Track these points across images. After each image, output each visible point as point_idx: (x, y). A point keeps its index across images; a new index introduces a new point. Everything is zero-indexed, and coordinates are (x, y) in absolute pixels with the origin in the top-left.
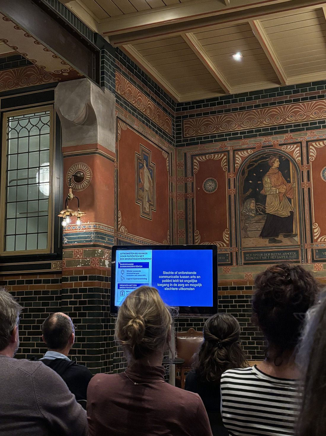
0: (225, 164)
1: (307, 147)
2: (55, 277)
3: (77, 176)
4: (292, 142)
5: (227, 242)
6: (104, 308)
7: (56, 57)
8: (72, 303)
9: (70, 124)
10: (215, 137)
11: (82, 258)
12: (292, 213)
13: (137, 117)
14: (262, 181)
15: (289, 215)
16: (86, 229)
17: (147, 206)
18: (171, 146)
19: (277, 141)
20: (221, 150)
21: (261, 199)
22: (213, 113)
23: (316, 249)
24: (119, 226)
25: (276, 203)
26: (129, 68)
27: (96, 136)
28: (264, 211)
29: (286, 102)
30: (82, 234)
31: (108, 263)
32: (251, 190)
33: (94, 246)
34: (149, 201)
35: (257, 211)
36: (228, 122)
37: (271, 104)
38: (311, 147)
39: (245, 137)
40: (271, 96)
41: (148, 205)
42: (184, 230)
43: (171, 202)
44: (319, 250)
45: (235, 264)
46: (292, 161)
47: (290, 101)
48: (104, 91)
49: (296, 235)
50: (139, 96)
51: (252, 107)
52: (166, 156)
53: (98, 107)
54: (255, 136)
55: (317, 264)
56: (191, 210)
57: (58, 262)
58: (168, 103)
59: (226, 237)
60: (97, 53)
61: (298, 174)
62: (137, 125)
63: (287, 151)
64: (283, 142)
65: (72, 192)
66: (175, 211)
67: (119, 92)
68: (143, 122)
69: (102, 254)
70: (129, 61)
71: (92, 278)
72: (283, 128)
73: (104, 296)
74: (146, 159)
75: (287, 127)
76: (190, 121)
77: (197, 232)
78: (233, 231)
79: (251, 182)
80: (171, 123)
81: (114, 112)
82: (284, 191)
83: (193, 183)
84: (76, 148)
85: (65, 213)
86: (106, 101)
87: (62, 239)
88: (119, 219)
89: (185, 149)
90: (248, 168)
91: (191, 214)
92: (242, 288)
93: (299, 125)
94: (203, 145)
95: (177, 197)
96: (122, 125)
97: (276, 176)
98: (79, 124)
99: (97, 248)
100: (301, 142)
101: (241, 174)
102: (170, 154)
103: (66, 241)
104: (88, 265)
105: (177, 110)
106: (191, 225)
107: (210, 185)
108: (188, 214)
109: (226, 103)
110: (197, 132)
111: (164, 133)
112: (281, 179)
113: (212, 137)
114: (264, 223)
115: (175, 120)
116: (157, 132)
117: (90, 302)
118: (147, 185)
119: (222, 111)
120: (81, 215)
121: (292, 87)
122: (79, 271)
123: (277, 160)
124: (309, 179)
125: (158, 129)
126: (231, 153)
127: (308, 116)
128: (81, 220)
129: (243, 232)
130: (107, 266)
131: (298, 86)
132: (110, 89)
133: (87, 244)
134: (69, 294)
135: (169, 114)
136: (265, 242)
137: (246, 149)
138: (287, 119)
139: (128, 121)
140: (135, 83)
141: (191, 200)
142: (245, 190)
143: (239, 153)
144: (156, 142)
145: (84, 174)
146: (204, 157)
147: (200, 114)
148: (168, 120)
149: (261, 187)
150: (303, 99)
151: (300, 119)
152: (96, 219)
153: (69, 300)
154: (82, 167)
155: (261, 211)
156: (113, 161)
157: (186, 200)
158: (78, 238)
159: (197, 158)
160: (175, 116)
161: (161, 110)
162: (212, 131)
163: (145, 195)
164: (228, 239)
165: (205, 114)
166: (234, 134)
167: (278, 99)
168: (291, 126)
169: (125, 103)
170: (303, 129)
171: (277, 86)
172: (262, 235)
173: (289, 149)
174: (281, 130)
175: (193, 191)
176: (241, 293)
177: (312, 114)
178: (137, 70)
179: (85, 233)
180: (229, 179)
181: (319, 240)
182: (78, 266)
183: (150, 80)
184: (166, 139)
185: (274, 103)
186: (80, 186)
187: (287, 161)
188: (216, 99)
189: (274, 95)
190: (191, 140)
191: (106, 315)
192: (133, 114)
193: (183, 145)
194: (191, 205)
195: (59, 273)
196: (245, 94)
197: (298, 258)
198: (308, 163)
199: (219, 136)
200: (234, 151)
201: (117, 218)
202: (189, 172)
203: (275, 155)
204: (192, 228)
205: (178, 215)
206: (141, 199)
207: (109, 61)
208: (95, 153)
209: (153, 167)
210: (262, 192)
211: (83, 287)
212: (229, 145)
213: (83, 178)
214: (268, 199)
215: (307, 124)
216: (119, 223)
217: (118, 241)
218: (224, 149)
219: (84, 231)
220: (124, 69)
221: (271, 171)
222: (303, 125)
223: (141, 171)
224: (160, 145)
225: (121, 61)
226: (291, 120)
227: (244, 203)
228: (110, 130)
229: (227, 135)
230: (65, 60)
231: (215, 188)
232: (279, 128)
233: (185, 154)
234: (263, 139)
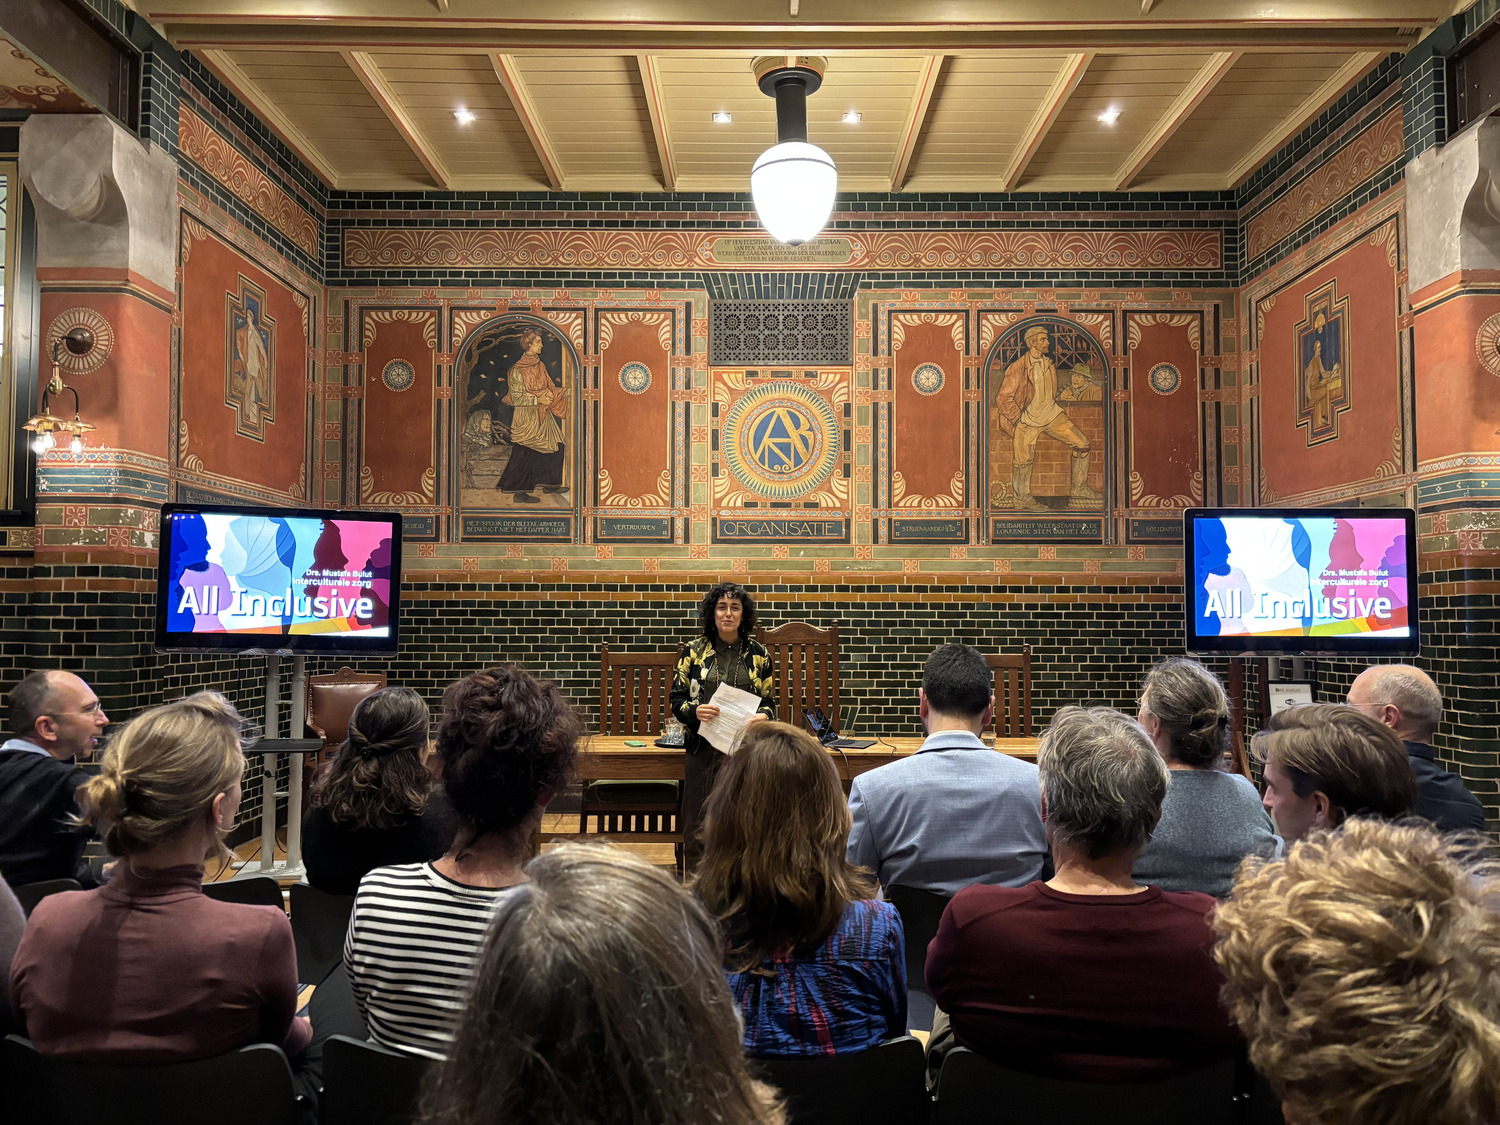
0: (432, 334)
1: (596, 319)
2: (17, 564)
3: (74, 339)
4: (567, 305)
5: (431, 495)
6: (139, 637)
7: (21, 56)
8: (57, 624)
9: (58, 217)
10: (413, 274)
11: (86, 526)
12: (561, 446)
13: (232, 213)
14: (505, 377)
15: (557, 449)
16: (95, 461)
17: (253, 411)
18: (315, 283)
19: (540, 300)
20: (424, 304)
21: (503, 414)
22: (410, 223)
23: (601, 519)
24: (182, 456)
25: (532, 424)
26: (214, 99)
27: (125, 251)
28: (507, 438)
29: (561, 223)
30: (86, 473)
31: (152, 538)
32: (483, 394)
33: (116, 500)
34: (258, 400)
35: (493, 436)
36: (442, 247)
37: (531, 223)
38: (603, 321)
39: (475, 284)
40: (532, 206)
41: (255, 408)
42: (338, 462)
43: (310, 402)
44: (606, 519)
45: (443, 539)
46: (566, 344)
47: (566, 224)
48: (147, 148)
49: (567, 489)
50: (238, 166)
51: (491, 223)
52: (301, 302)
53: (132, 186)
54: (496, 284)
55: (601, 545)
56: (356, 422)
57: (25, 531)
58: (309, 189)
59: (428, 484)
60: (134, 59)
61: (576, 372)
62: (232, 231)
63: (557, 322)
64: (550, 305)
65: (61, 376)
66: (319, 423)
67: (188, 153)
68: (248, 226)
69: (138, 518)
70: (215, 83)
71: (108, 572)
72: (551, 275)
73: (140, 611)
74: (254, 308)
75: (560, 275)
76: (358, 233)
77: (366, 471)
78: (444, 473)
79: (483, 376)
80: (315, 232)
81: (175, 199)
82: (549, 402)
83: (361, 367)
84: (73, 272)
85: (40, 422)
86: (154, 173)
87: (33, 481)
88: (183, 440)
89: (348, 292)
90: (479, 348)
91: (355, 432)
92: (456, 587)
93: (582, 275)
94: (387, 289)
95: (324, 392)
96: (191, 227)
97: (535, 371)
98: (83, 218)
99: (123, 507)
100: (585, 310)
101: (464, 359)
102: (312, 301)
103: (43, 485)
104: (101, 542)
105: (331, 205)
106: (355, 455)
107: (398, 375)
108: (349, 431)
109: (439, 206)
110: (374, 258)
111: (298, 253)
112: (544, 377)
113: (406, 274)
114: (506, 462)
115: (325, 226)
116: (280, 250)
117: (104, 624)
118: (253, 366)
119: (429, 223)
120: (83, 430)
121: (572, 195)
122: (79, 555)
123: (538, 338)
124: (596, 385)
125: (284, 242)
126: (446, 313)
127: (601, 259)
128: (83, 442)
129: (463, 477)
130: (150, 546)
131: (587, 195)
132: (164, 145)
133: (100, 495)
134: (52, 604)
135: (312, 211)
136: (507, 499)
137: (477, 309)
138: (561, 259)
139: (210, 221)
140: (230, 136)
141: (356, 403)
142: (472, 391)
143: (462, 314)
144: (279, 271)
145: (92, 336)
146: (387, 314)
147: (382, 223)
148: (309, 224)
149: (505, 388)
150: (593, 224)
151: (584, 263)
152: (125, 441)
153: (51, 618)
154: (88, 320)
155: (500, 438)
156: (169, 311)
157: (345, 401)
158: (77, 480)
159: (373, 314)
160: (325, 217)
161: (293, 202)
162: (406, 261)
163: (250, 386)
164: (431, 488)
165: (392, 223)
166: (452, 274)
167: (544, 214)
168: (567, 275)
169: (204, 179)
170: (590, 284)
171: (544, 188)
172: (503, 486)
173: (562, 319)
174: (547, 278)
175: (360, 383)
176: (453, 596)
177: (608, 255)
178: (234, 106)
179: (92, 470)
180: (439, 367)
181: (608, 502)
182: (76, 544)
183: (265, 133)
184: (302, 267)
185: (537, 223)
186: (82, 364)
187: (557, 344)
188: (419, 195)
189: (536, 206)
190: (360, 274)
191: (145, 650)
192: (223, 206)
193: (342, 284)
194: (356, 413)
195: (28, 555)
196: (480, 195)
197: (568, 534)
198: (596, 352)
199: (421, 274)
200: (452, 309)
201: (179, 437)
202: (354, 341)
203: (534, 328)
204: (355, 461)
205: (325, 431)
206: (240, 397)
207: (162, 80)
208: (121, 290)
209: (269, 327)
210: (506, 400)
211: (87, 591)
212: (442, 296)
213: (90, 345)
214: (517, 415)
215: (598, 275)
216: (182, 448)
217: (181, 489)
218: (432, 303)
219: (92, 465)
220: (201, 100)
221: (524, 360)
222: (591, 275)
223: (240, 333)
224: (289, 278)
225: (195, 81)
226: (568, 261)
227: (468, 419)
228: (163, 239)
229: (438, 274)
230: (45, 65)
231: (409, 382)
232: (545, 275)
233: (347, 303)
234: (512, 292)
